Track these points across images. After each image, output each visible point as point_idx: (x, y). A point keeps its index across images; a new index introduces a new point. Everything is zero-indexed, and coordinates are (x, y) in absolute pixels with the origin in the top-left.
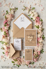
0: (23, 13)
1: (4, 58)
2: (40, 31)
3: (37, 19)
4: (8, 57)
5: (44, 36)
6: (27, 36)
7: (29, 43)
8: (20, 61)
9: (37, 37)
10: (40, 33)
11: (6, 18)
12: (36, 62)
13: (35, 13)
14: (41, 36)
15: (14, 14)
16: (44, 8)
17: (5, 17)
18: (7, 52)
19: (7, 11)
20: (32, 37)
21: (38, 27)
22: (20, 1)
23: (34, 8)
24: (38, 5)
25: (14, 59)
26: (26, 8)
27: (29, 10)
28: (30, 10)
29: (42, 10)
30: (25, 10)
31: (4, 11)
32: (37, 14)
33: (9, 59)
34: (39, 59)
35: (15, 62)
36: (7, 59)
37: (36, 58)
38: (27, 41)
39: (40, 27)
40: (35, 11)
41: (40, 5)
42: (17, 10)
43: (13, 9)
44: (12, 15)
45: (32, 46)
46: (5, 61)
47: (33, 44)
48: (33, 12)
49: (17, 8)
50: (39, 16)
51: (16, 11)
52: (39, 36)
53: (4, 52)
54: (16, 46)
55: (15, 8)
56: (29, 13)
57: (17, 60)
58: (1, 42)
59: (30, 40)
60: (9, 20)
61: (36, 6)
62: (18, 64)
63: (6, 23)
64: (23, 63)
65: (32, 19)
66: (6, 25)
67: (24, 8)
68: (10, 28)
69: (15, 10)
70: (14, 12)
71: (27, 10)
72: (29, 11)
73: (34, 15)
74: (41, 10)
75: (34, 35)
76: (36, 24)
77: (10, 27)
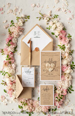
0: (37, 25)
1: (6, 100)
2: (67, 55)
3: (61, 35)
4: (12, 99)
5: (73, 63)
6: (45, 62)
7: (47, 74)
8: (32, 105)
9: (62, 65)
10: (67, 58)
11: (11, 33)
12: (59, 107)
13: (58, 24)
14: (69, 64)
15: (23, 25)
16: (73, 16)
17: (9, 31)
18: (10, 90)
19: (12, 21)
20: (52, 65)
21: (63, 48)
22: (34, 5)
23: (56, 16)
24: (63, 10)
25: (22, 102)
26: (43, 16)
27: (48, 19)
28: (50, 19)
29: (71, 19)
30: (42, 20)
31: (7, 21)
32: (61, 26)
33: (14, 102)
34: (66, 103)
35: (23, 106)
36: (10, 102)
37: (60, 100)
38: (44, 71)
39: (67, 47)
40: (58, 21)
41: (67, 11)
42: (28, 19)
43: (22, 18)
44: (19, 27)
45: (52, 79)
46: (7, 104)
47: (54, 76)
48: (54, 22)
49: (29, 16)
50: (64, 29)
51: (27, 21)
52: (65, 62)
53: (6, 89)
54: (26, 79)
55: (25, 16)
56: (48, 24)
57: (27, 104)
58: (1, 72)
59: (50, 70)
60: (15, 36)
61: (61, 12)
62: (29, 111)
63: (10, 41)
64: (36, 109)
65: (53, 34)
66: (10, 43)
67: (40, 16)
68: (17, 49)
69: (25, 20)
70: (24, 23)
71: (45, 18)
72: (48, 21)
73: (56, 27)
74: (68, 19)
75: (56, 62)
76: (60, 43)
77: (16, 47)
